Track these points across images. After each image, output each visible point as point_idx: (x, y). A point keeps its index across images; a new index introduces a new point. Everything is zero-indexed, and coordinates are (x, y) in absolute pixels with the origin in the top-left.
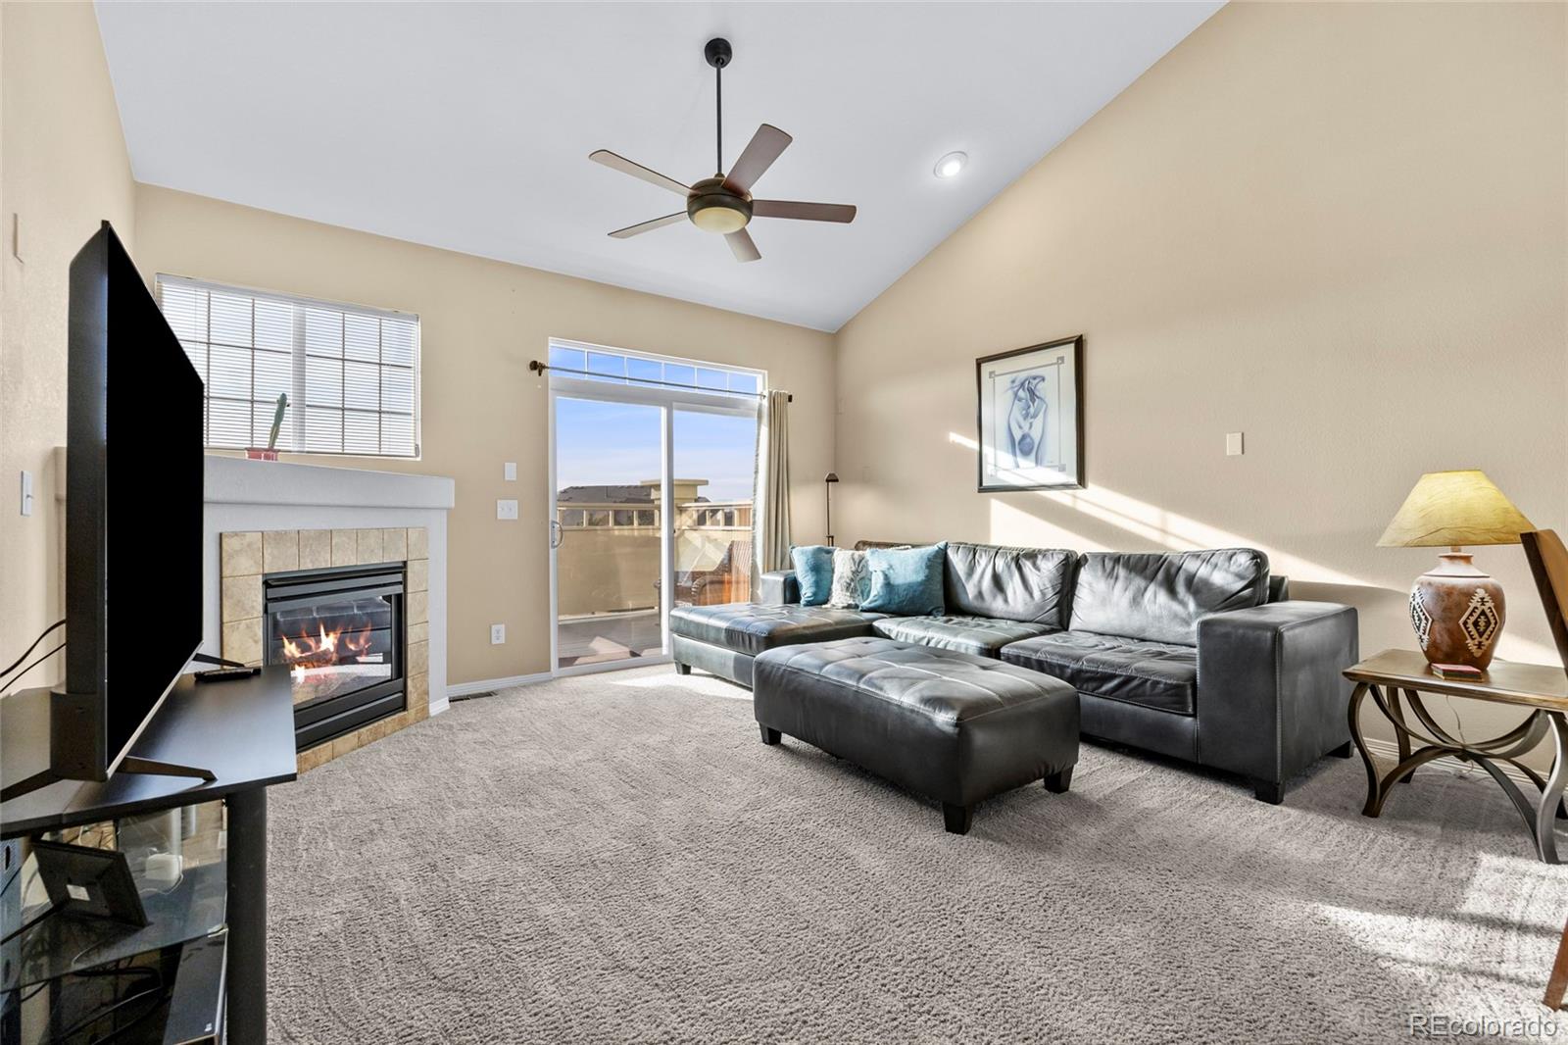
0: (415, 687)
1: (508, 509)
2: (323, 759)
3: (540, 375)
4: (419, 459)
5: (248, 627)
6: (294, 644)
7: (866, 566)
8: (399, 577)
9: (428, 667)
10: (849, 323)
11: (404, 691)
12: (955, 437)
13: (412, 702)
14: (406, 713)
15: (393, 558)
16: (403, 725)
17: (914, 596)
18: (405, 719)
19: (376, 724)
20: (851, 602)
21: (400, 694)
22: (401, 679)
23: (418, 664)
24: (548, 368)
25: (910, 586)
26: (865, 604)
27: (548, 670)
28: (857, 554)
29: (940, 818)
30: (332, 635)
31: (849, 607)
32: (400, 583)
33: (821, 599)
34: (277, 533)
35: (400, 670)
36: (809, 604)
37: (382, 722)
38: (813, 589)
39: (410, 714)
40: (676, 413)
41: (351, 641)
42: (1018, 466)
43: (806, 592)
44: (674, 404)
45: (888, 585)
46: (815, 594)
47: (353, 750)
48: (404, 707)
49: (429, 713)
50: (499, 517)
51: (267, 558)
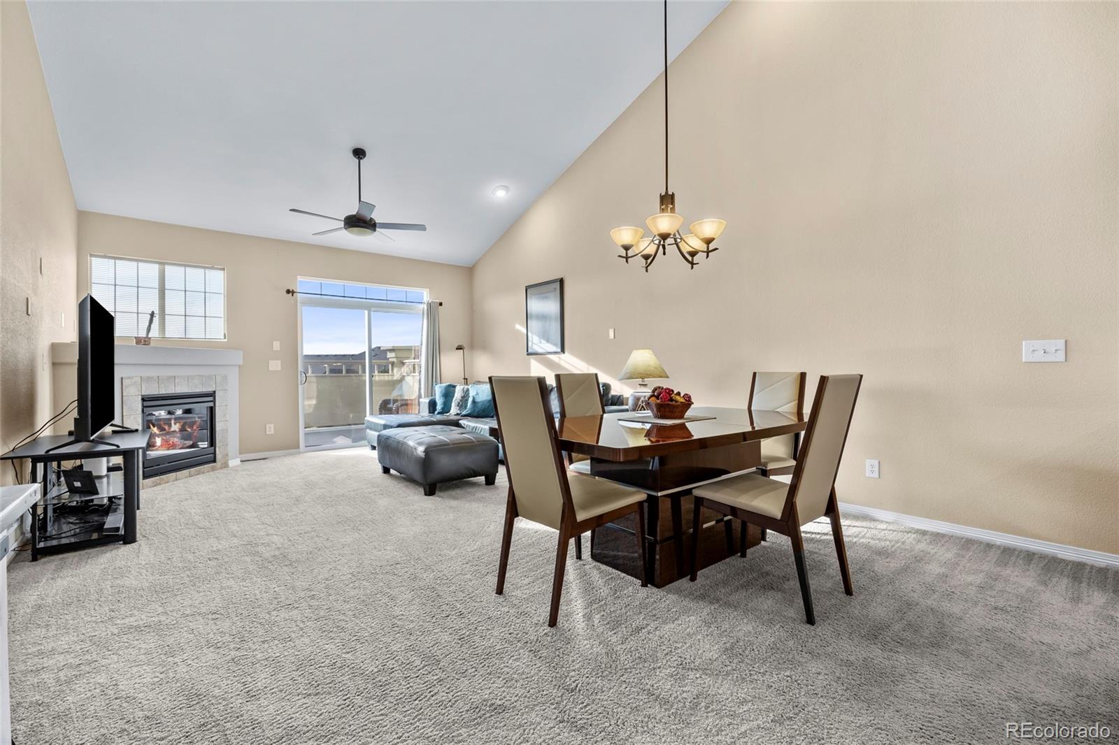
0: (220, 451)
1: (275, 365)
2: (172, 480)
3: (292, 296)
4: (226, 340)
5: (134, 418)
6: (156, 428)
7: (468, 394)
8: (211, 399)
9: (228, 443)
10: (477, 262)
11: (215, 453)
12: (518, 327)
13: (219, 459)
14: (215, 464)
15: (209, 389)
16: (213, 469)
17: (485, 408)
18: (215, 467)
19: (199, 467)
20: (459, 412)
21: (212, 455)
22: (213, 448)
23: (222, 441)
24: (297, 292)
25: (483, 402)
26: (464, 413)
27: (299, 448)
28: (466, 387)
29: (422, 490)
30: (178, 425)
31: (458, 414)
32: (212, 401)
33: (446, 409)
34: (148, 377)
35: (212, 443)
36: (439, 413)
37: (202, 467)
38: (442, 406)
39: (218, 464)
40: (372, 313)
41: (189, 427)
42: (541, 343)
43: (439, 407)
44: (372, 309)
45: (474, 402)
46: (443, 409)
47: (187, 477)
48: (214, 461)
49: (228, 465)
50: (270, 369)
51: (143, 388)
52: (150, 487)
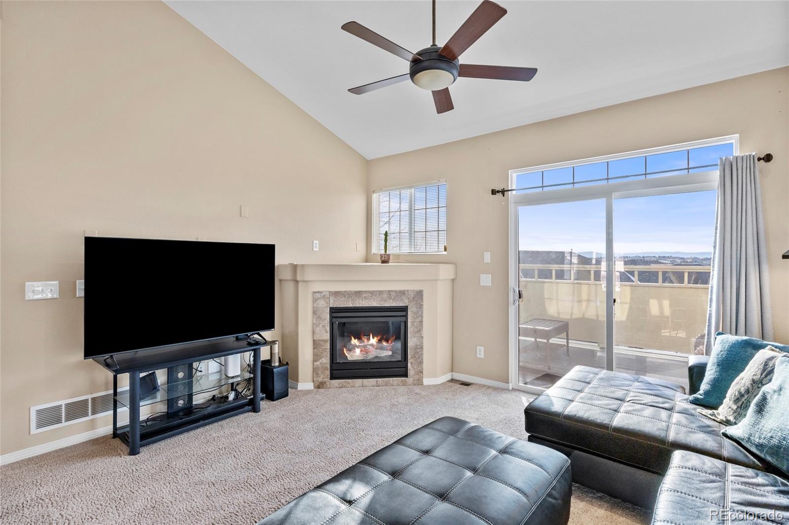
0: (413, 367)
1: (486, 280)
2: (357, 385)
3: (504, 196)
4: (445, 253)
5: (323, 326)
6: (357, 340)
8: (403, 313)
9: (422, 359)
11: (406, 367)
13: (411, 375)
14: (406, 378)
15: (400, 304)
16: (404, 384)
18: (406, 382)
19: (387, 379)
21: (404, 369)
23: (415, 357)
24: (508, 191)
27: (508, 382)
30: (376, 338)
32: (405, 316)
34: (336, 292)
35: (405, 357)
37: (391, 379)
39: (409, 380)
47: (373, 386)
48: (405, 375)
49: (423, 383)
50: (481, 285)
51: (332, 301)
52: (336, 388)
